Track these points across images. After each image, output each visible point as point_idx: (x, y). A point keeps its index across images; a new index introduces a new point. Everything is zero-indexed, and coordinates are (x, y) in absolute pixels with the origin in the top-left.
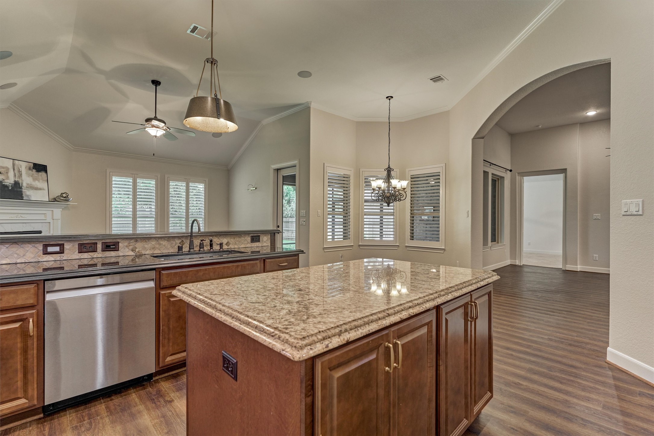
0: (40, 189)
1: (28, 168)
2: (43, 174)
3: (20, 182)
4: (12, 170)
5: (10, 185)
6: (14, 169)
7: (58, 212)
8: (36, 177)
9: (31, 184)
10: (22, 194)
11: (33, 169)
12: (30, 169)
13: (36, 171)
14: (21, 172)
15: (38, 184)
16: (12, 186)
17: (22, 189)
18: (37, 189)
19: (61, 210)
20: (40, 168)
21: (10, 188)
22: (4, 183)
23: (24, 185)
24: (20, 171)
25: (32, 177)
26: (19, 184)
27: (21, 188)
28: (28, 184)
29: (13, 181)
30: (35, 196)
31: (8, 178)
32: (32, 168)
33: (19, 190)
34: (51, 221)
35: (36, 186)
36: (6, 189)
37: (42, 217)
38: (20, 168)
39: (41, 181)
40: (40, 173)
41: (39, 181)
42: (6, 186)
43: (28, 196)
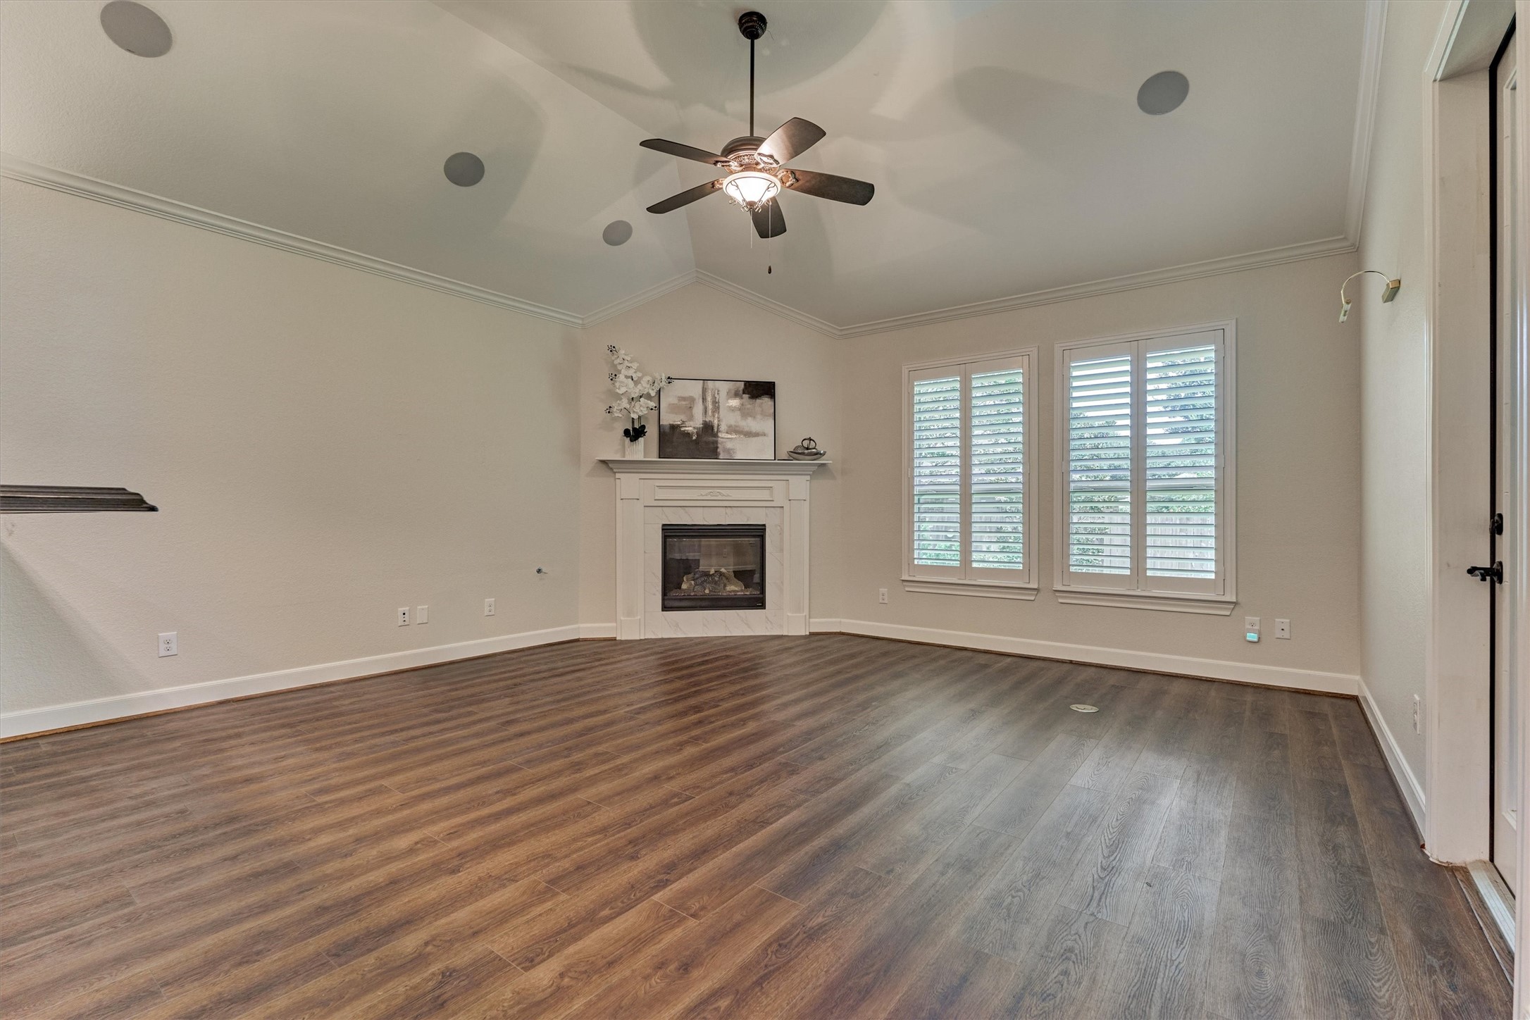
0: (757, 435)
1: (733, 392)
2: (766, 402)
3: (716, 422)
4: (701, 400)
5: (695, 431)
6: (704, 399)
7: (799, 485)
8: (748, 409)
9: (737, 426)
10: (717, 448)
11: (744, 393)
12: (736, 395)
13: (750, 398)
14: (719, 402)
15: (752, 424)
16: (697, 433)
17: (718, 437)
18: (749, 434)
19: (808, 478)
20: (761, 390)
21: (694, 438)
22: (683, 429)
23: (723, 427)
24: (716, 404)
25: (740, 410)
26: (712, 427)
27: (716, 435)
28: (730, 426)
29: (701, 422)
30: (744, 450)
31: (691, 418)
32: (741, 392)
33: (711, 439)
34: (786, 505)
35: (746, 429)
36: (687, 439)
37: (765, 495)
38: (716, 395)
39: (759, 417)
40: (758, 401)
41: (754, 417)
42: (688, 435)
43: (728, 451)
